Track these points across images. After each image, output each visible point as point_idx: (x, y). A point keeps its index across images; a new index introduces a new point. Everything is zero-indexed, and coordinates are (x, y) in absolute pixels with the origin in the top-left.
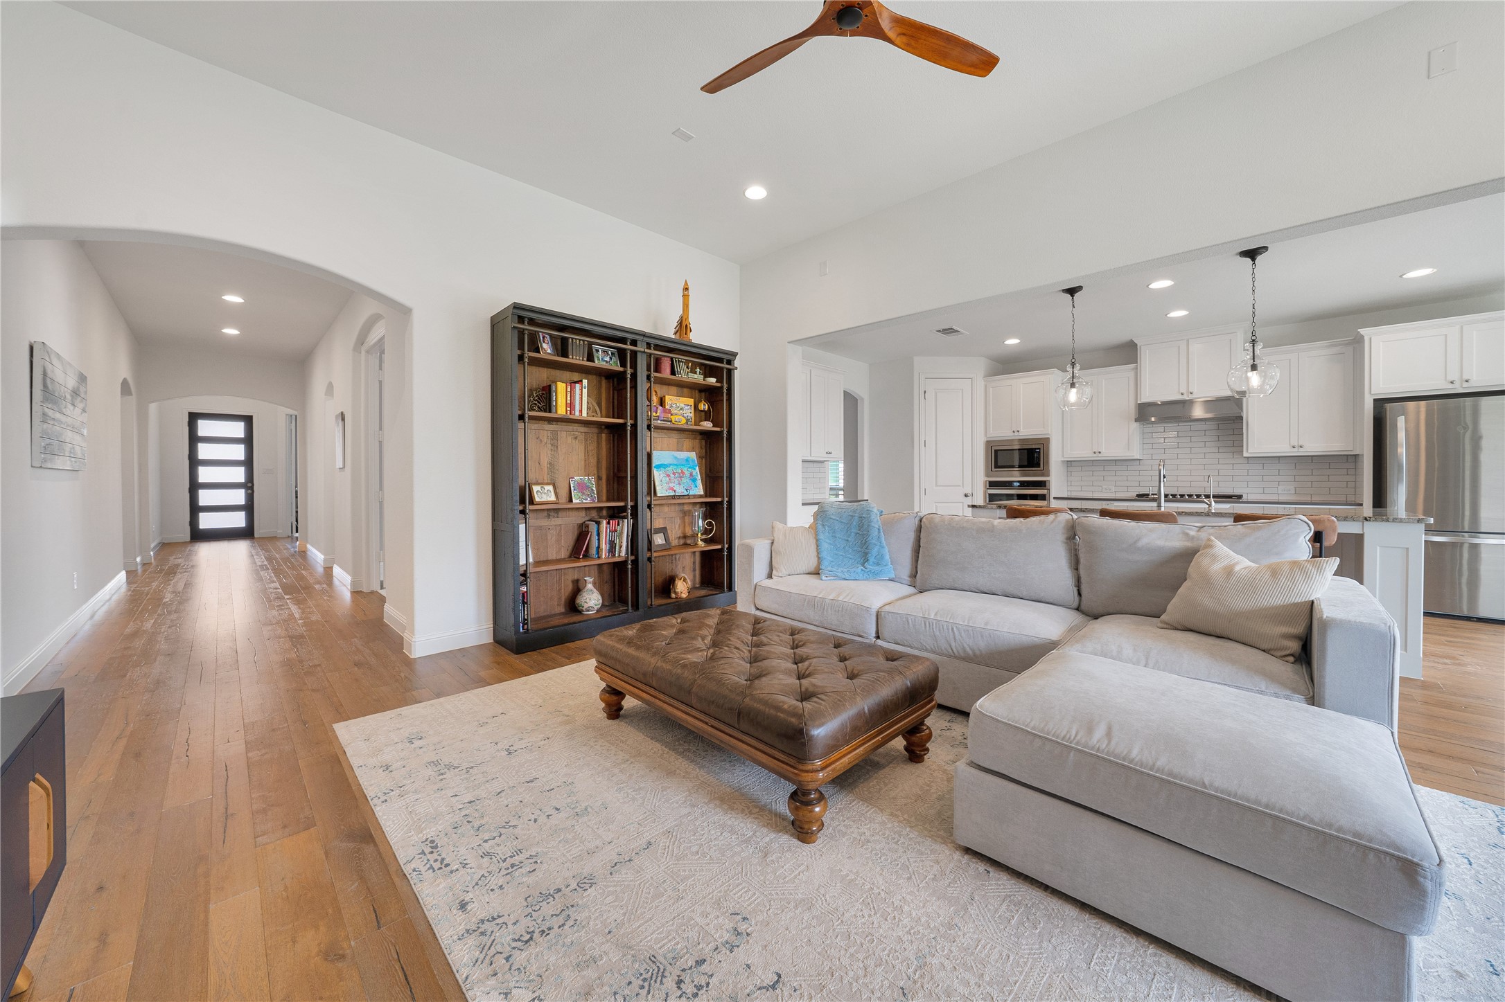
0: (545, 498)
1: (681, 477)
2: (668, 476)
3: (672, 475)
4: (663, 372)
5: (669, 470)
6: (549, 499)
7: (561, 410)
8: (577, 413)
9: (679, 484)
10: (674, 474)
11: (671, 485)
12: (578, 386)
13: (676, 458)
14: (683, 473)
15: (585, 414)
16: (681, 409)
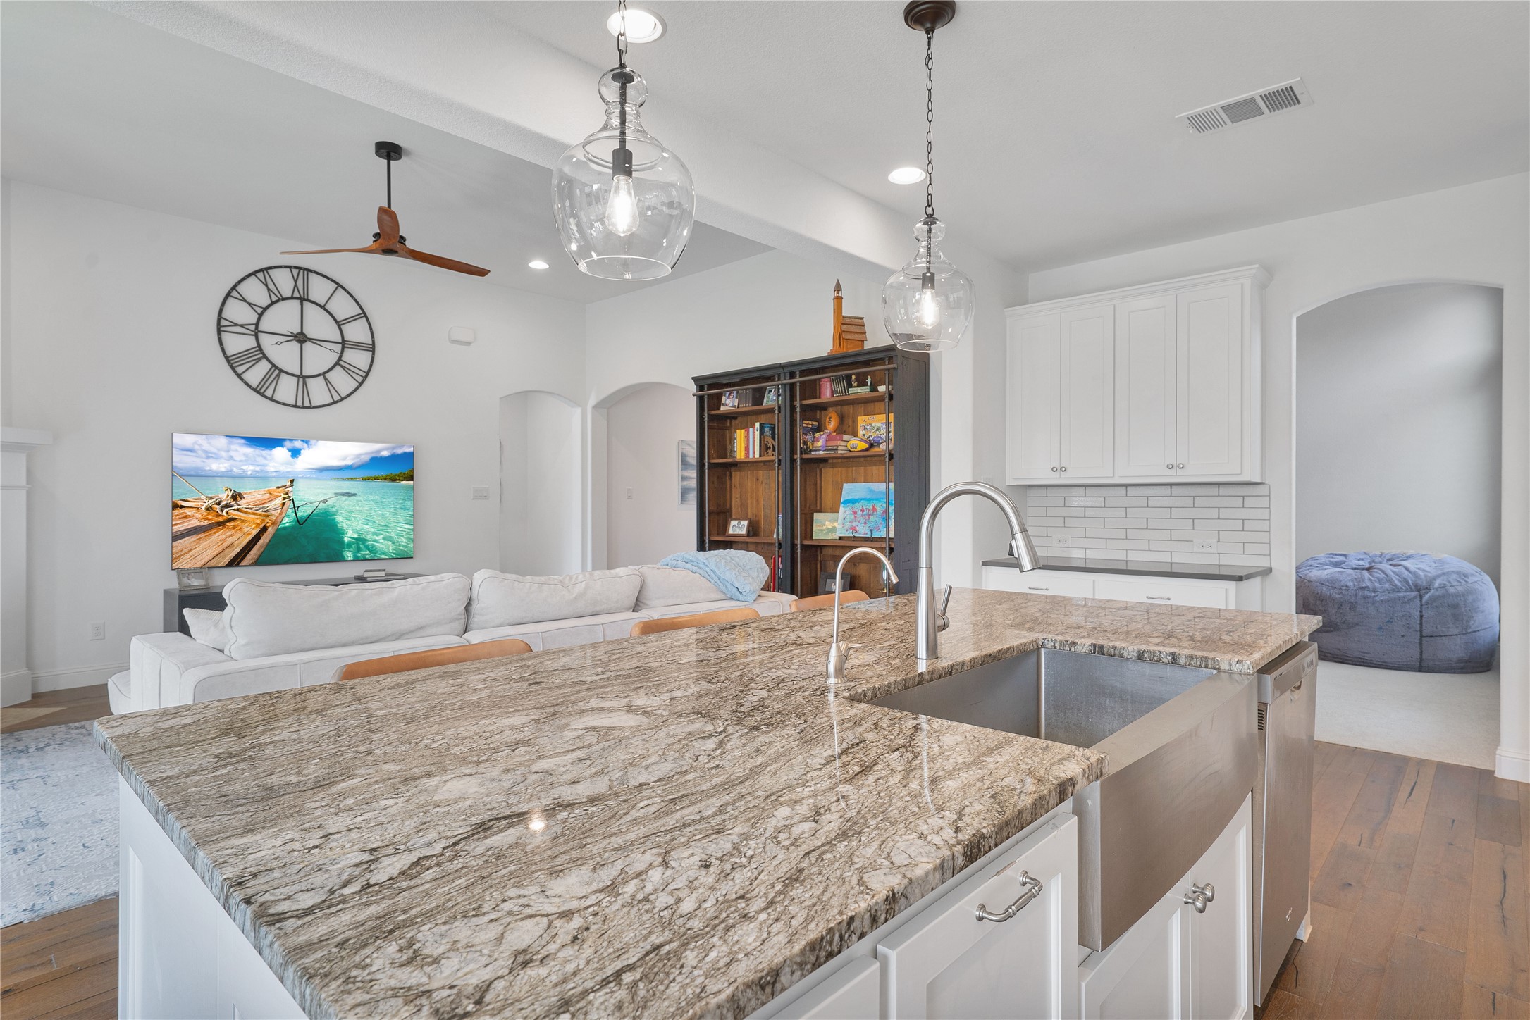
0: (738, 532)
1: (869, 515)
2: (855, 513)
3: (859, 513)
4: (820, 398)
5: (858, 506)
6: (740, 533)
7: (740, 455)
8: (751, 456)
9: (865, 523)
10: (862, 511)
11: (855, 524)
12: (751, 429)
13: (871, 491)
14: (874, 509)
15: (757, 455)
16: (877, 429)
